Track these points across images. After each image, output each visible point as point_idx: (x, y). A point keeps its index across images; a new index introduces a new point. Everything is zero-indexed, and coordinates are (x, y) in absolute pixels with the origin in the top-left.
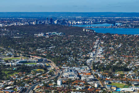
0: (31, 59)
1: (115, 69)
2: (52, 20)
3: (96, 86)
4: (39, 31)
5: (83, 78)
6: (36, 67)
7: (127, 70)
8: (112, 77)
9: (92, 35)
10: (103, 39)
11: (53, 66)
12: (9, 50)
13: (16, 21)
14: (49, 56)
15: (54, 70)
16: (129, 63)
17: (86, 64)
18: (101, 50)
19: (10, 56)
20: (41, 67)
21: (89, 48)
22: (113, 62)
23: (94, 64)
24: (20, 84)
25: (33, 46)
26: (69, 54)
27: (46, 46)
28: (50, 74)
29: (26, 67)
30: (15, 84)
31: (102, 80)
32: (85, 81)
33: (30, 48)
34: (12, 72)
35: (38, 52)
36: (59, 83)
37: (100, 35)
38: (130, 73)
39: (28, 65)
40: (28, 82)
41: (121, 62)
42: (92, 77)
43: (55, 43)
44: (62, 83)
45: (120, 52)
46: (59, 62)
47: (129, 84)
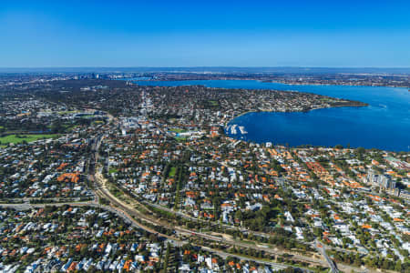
0: (86, 112)
1: (169, 116)
2: (93, 75)
3: (158, 132)
4: (85, 86)
5: (143, 127)
6: (94, 119)
7: (179, 117)
8: (169, 124)
9: (137, 88)
10: (148, 91)
11: (111, 118)
12: (60, 104)
13: (57, 76)
14: (104, 108)
15: (113, 121)
16: (178, 111)
17: (141, 114)
18: (149, 101)
19: (63, 110)
20: (99, 119)
21: (138, 100)
22: (164, 111)
23: (148, 113)
24: (86, 136)
25: (83, 99)
26: (122, 105)
27: (96, 98)
28: (111, 124)
29: (85, 119)
30: (80, 136)
31: (161, 127)
32: (146, 129)
33: (82, 102)
34: (72, 125)
35: (92, 105)
36: (124, 132)
37: (143, 88)
38: (182, 119)
39: (87, 117)
40: (93, 134)
41: (171, 111)
42: (151, 125)
43: (104, 96)
44: (127, 133)
45: (167, 102)
46: (116, 113)
47: (185, 129)
